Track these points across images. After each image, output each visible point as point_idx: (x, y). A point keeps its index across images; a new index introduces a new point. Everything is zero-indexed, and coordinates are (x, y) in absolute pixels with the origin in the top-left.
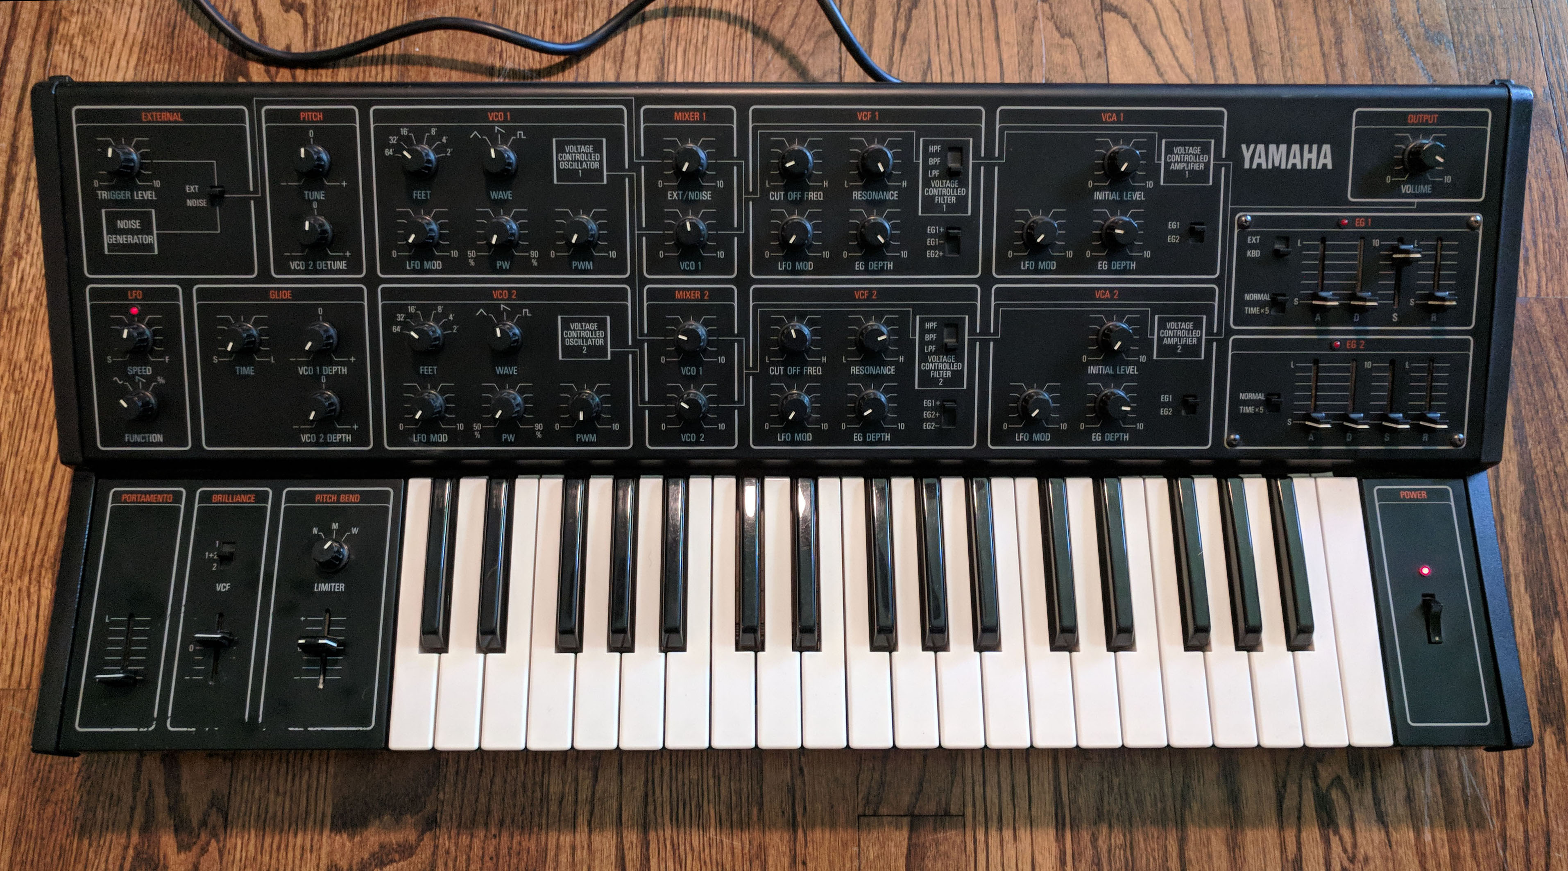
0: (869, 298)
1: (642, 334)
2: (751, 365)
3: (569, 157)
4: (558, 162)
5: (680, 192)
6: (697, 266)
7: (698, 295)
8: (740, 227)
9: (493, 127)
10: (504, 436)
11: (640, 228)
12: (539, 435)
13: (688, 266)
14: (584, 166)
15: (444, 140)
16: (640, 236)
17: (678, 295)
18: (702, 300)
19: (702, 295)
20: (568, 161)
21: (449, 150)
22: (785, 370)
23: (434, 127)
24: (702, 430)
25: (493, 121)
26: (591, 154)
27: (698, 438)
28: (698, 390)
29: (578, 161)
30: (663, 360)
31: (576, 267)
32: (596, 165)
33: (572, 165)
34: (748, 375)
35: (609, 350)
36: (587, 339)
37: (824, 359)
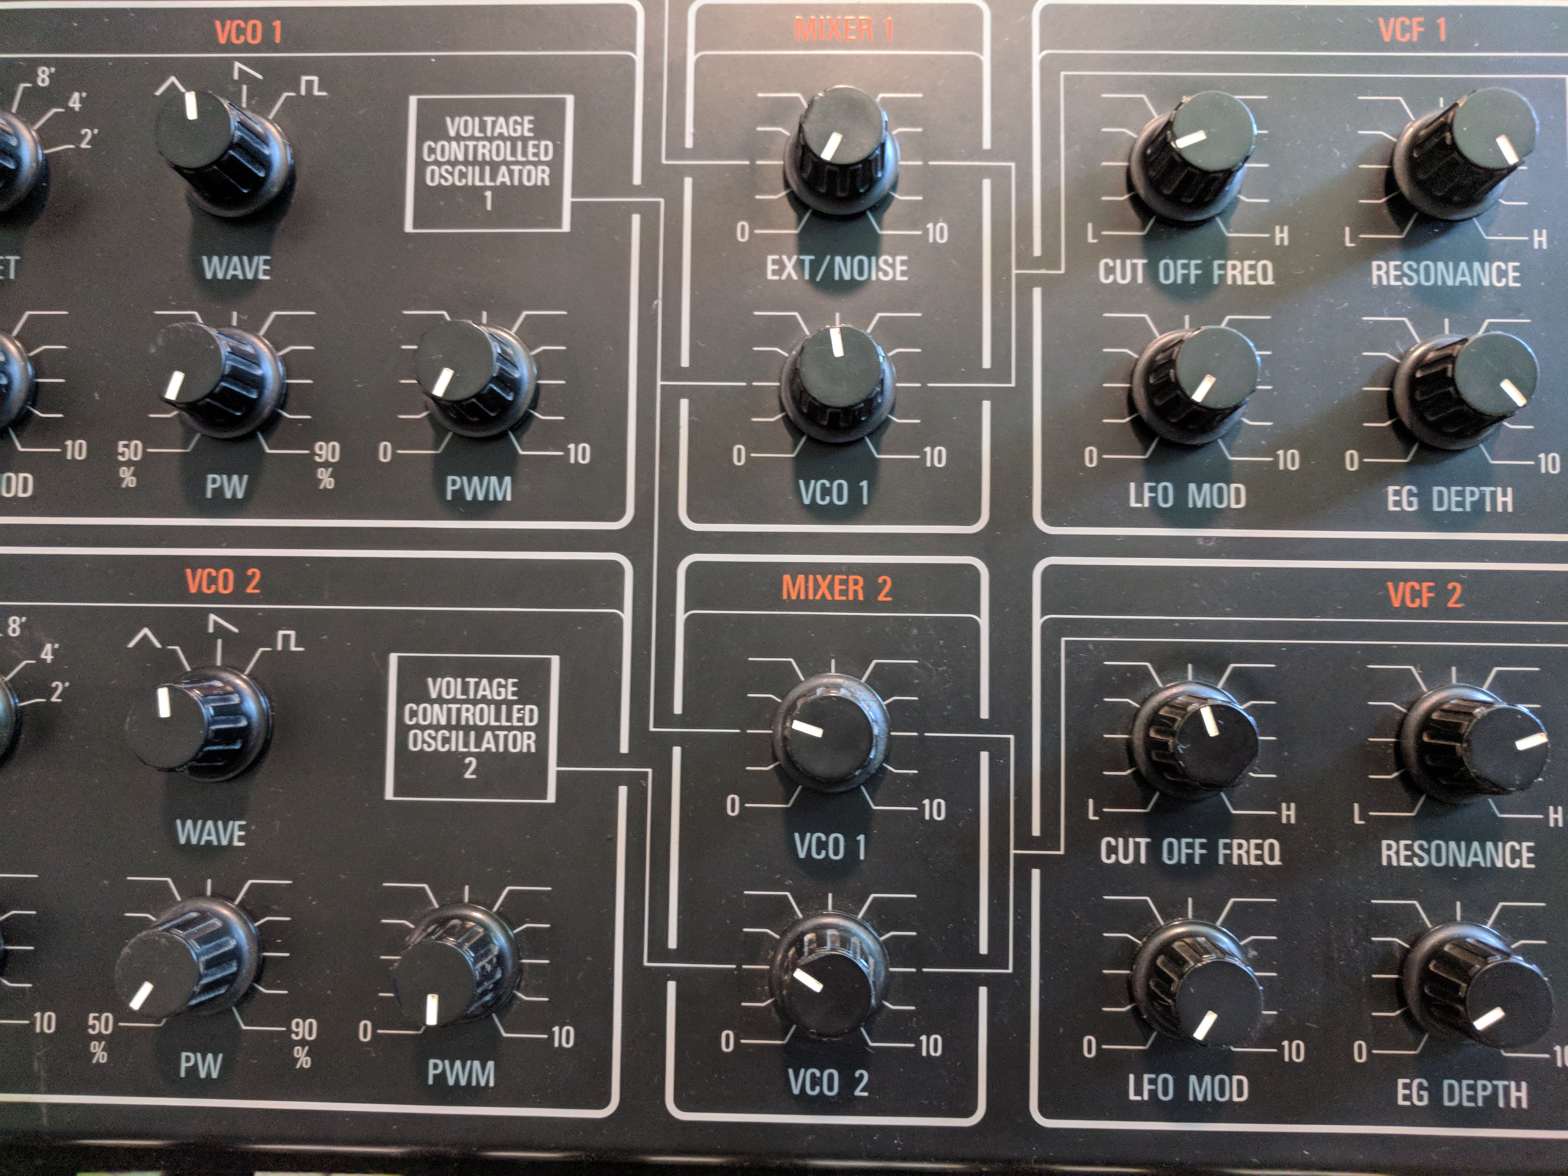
0: (1438, 608)
1: (664, 715)
2: (1036, 831)
3: (455, 150)
4: (421, 165)
5: (807, 258)
6: (855, 493)
7: (857, 587)
8: (1000, 370)
9: (230, 62)
10: (187, 1060)
11: (672, 370)
12: (303, 1059)
13: (826, 492)
14: (503, 177)
15: (75, 102)
16: (671, 398)
17: (791, 588)
18: (870, 603)
19: (872, 588)
20: (454, 163)
21: (88, 133)
22: (1154, 850)
23: (47, 63)
24: (862, 1056)
25: (229, 47)
26: (524, 140)
27: (849, 1083)
28: (849, 913)
29: (482, 164)
30: (733, 805)
31: (459, 494)
32: (541, 176)
33: (463, 175)
34: (1024, 866)
35: (553, 768)
36: (480, 732)
37: (1289, 813)
